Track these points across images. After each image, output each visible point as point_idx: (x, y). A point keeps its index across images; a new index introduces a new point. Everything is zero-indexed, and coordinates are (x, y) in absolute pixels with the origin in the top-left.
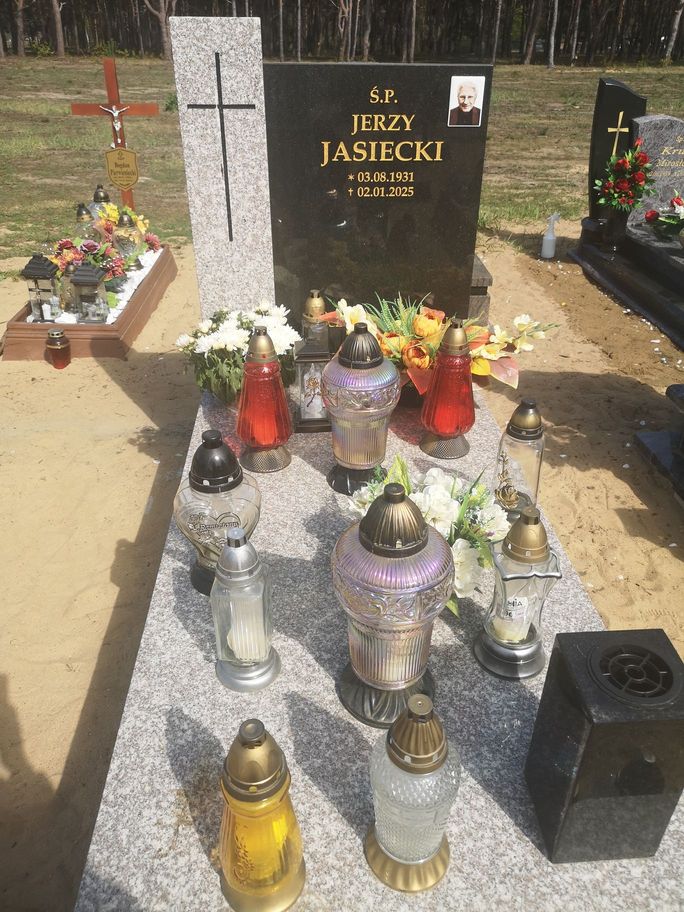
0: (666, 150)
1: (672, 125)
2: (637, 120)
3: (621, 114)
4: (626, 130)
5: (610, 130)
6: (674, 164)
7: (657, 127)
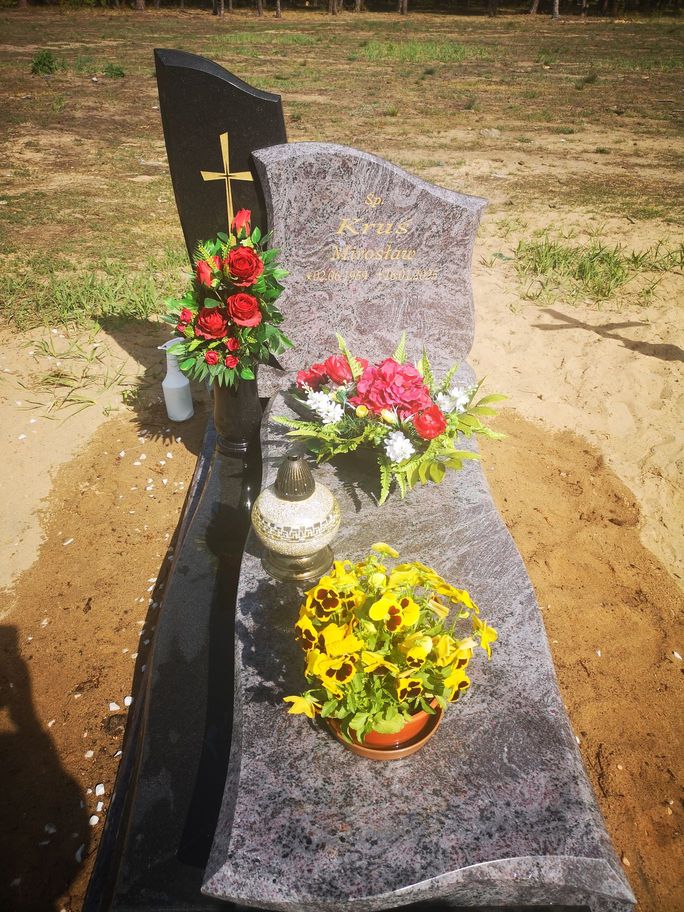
0: (348, 225)
1: (346, 167)
2: (261, 154)
3: (224, 138)
4: (247, 176)
5: (208, 176)
6: (374, 257)
7: (312, 172)
